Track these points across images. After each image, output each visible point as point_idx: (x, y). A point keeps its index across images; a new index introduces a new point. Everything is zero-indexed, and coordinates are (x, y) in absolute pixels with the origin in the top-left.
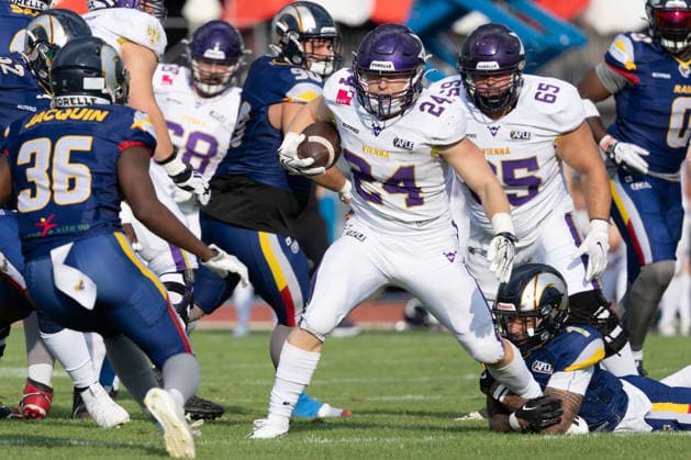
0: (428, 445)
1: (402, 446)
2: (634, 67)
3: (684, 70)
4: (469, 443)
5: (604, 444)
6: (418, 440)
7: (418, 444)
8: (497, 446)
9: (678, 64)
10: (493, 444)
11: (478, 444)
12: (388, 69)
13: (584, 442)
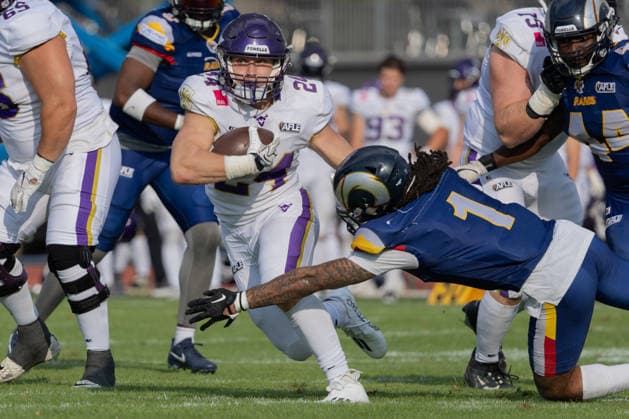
0: (64, 412)
1: (37, 413)
2: (173, 48)
3: (212, 46)
4: (106, 410)
5: (245, 412)
6: (54, 406)
7: (55, 411)
8: (135, 414)
9: (205, 41)
10: (132, 411)
11: (117, 410)
12: (264, 53)
13: (225, 410)
